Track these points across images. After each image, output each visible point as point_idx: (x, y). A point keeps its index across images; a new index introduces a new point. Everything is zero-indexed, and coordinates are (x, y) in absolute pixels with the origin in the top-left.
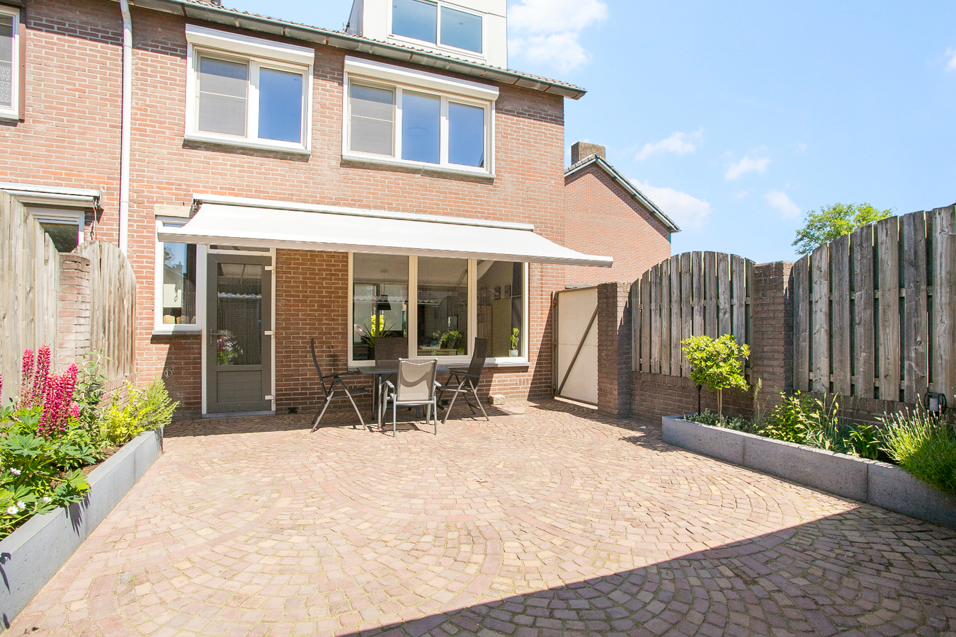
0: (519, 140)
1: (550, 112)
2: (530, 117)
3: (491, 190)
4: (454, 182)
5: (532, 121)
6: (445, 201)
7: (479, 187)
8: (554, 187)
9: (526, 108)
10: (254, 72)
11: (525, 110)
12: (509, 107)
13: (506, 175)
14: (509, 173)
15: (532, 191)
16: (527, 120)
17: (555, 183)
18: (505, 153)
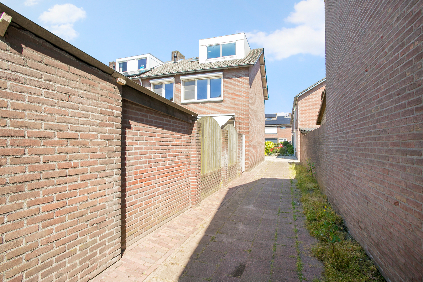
0: (231, 86)
1: (243, 74)
2: (236, 77)
3: (222, 104)
4: (210, 104)
5: (236, 78)
6: (208, 110)
7: (218, 104)
8: (245, 99)
9: (234, 75)
10: (164, 86)
11: (234, 76)
12: (228, 76)
13: (227, 98)
14: (228, 97)
15: (236, 102)
16: (234, 79)
17: (245, 98)
18: (227, 91)
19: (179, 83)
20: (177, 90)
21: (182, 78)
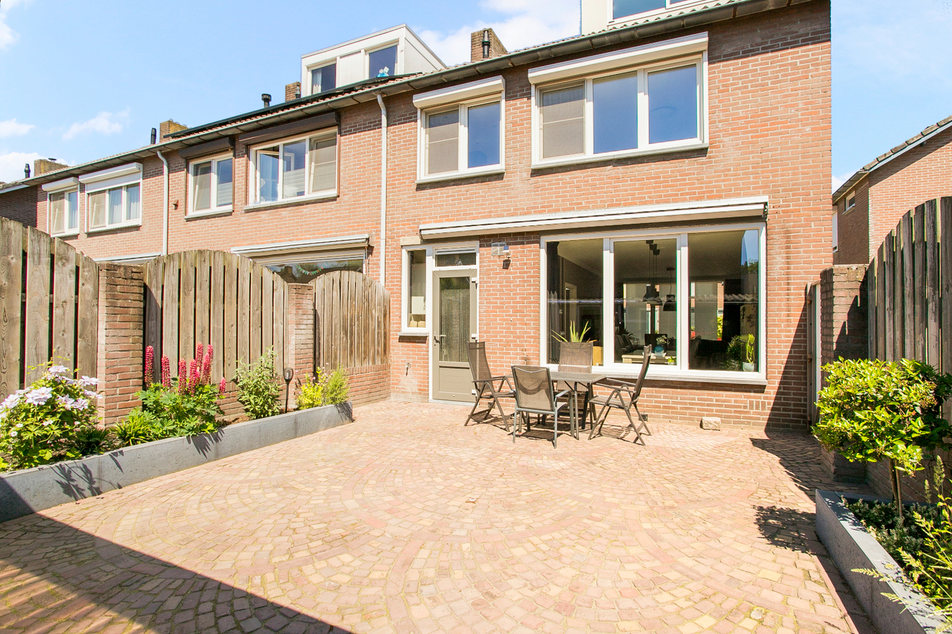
0: (746, 87)
1: (801, 31)
2: (766, 50)
3: (703, 163)
4: (653, 165)
5: (770, 54)
6: (642, 189)
7: (686, 164)
8: (809, 135)
9: (759, 40)
10: (463, 114)
11: (757, 45)
12: (730, 50)
13: (725, 139)
14: (731, 134)
15: (770, 150)
16: (759, 57)
17: (813, 129)
18: (724, 111)
19: (522, 96)
20: (515, 124)
21: (535, 75)
